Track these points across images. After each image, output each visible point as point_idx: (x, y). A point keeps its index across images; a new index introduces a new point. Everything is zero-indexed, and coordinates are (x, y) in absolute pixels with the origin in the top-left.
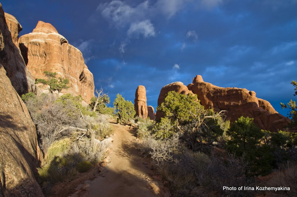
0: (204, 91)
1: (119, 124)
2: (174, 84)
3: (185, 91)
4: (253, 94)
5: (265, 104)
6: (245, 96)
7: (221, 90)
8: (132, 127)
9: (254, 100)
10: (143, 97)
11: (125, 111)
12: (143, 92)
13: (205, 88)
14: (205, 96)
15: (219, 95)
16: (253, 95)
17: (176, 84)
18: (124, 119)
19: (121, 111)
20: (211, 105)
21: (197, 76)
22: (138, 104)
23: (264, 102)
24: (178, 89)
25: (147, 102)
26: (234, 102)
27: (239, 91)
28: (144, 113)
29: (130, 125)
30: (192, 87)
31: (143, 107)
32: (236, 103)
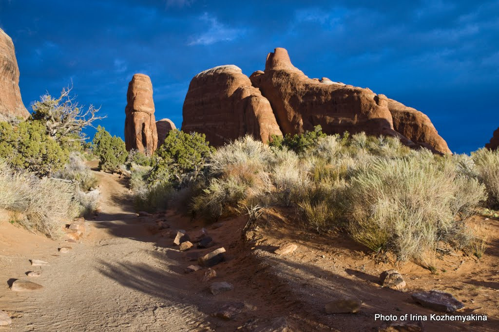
0: (285, 90)
1: (102, 172)
2: (221, 71)
3: (243, 89)
4: (382, 101)
5: (418, 120)
6: (366, 105)
7: (320, 89)
8: (122, 176)
9: (383, 114)
10: (147, 101)
11: (111, 152)
12: (146, 91)
13: (288, 83)
14: (286, 102)
15: (316, 102)
16: (382, 104)
17: (225, 71)
18: (111, 164)
19: (106, 153)
20: (298, 124)
21: (275, 50)
22: (135, 119)
23: (417, 116)
24: (227, 83)
25: (155, 114)
26: (344, 118)
27: (355, 94)
28: (149, 140)
29: (120, 173)
30: (260, 80)
31: (147, 127)
32: (349, 120)
